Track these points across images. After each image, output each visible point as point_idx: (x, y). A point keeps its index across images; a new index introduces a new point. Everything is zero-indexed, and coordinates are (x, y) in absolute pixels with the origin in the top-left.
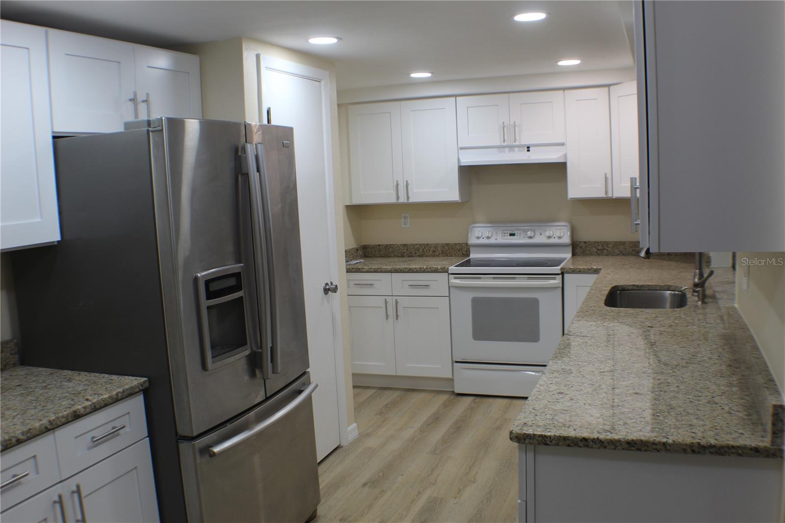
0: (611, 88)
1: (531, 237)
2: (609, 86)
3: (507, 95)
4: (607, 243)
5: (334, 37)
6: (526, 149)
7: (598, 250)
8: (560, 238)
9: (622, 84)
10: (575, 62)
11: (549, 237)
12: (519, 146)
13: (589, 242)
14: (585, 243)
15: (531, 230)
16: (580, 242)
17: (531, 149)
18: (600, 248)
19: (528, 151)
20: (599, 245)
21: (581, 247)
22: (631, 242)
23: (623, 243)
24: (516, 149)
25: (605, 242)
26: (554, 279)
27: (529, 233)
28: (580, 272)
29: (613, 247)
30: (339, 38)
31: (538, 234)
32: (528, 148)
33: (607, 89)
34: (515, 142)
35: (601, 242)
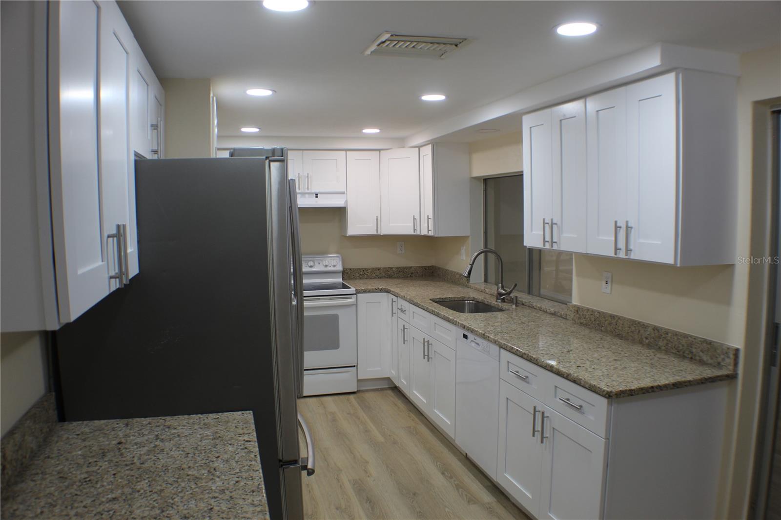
0: (382, 152)
1: (311, 267)
2: (379, 150)
3: (301, 152)
4: (367, 270)
5: (270, 90)
6: (315, 195)
7: (360, 275)
8: (334, 266)
9: (389, 151)
10: (376, 131)
11: (326, 266)
12: (309, 193)
13: (354, 269)
14: (350, 269)
15: (312, 260)
16: (347, 269)
17: (318, 195)
18: (361, 273)
19: (317, 197)
20: (361, 271)
21: (347, 273)
22: (384, 268)
23: (379, 269)
24: (307, 195)
25: (365, 269)
26: (351, 298)
27: (311, 263)
28: (370, 291)
29: (371, 272)
30: (274, 91)
31: (317, 264)
32: (316, 195)
33: (378, 152)
34: (308, 190)
35: (362, 269)
